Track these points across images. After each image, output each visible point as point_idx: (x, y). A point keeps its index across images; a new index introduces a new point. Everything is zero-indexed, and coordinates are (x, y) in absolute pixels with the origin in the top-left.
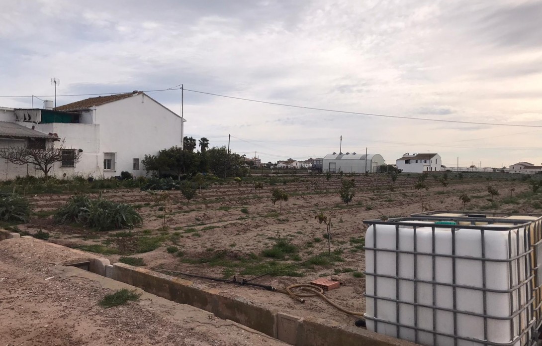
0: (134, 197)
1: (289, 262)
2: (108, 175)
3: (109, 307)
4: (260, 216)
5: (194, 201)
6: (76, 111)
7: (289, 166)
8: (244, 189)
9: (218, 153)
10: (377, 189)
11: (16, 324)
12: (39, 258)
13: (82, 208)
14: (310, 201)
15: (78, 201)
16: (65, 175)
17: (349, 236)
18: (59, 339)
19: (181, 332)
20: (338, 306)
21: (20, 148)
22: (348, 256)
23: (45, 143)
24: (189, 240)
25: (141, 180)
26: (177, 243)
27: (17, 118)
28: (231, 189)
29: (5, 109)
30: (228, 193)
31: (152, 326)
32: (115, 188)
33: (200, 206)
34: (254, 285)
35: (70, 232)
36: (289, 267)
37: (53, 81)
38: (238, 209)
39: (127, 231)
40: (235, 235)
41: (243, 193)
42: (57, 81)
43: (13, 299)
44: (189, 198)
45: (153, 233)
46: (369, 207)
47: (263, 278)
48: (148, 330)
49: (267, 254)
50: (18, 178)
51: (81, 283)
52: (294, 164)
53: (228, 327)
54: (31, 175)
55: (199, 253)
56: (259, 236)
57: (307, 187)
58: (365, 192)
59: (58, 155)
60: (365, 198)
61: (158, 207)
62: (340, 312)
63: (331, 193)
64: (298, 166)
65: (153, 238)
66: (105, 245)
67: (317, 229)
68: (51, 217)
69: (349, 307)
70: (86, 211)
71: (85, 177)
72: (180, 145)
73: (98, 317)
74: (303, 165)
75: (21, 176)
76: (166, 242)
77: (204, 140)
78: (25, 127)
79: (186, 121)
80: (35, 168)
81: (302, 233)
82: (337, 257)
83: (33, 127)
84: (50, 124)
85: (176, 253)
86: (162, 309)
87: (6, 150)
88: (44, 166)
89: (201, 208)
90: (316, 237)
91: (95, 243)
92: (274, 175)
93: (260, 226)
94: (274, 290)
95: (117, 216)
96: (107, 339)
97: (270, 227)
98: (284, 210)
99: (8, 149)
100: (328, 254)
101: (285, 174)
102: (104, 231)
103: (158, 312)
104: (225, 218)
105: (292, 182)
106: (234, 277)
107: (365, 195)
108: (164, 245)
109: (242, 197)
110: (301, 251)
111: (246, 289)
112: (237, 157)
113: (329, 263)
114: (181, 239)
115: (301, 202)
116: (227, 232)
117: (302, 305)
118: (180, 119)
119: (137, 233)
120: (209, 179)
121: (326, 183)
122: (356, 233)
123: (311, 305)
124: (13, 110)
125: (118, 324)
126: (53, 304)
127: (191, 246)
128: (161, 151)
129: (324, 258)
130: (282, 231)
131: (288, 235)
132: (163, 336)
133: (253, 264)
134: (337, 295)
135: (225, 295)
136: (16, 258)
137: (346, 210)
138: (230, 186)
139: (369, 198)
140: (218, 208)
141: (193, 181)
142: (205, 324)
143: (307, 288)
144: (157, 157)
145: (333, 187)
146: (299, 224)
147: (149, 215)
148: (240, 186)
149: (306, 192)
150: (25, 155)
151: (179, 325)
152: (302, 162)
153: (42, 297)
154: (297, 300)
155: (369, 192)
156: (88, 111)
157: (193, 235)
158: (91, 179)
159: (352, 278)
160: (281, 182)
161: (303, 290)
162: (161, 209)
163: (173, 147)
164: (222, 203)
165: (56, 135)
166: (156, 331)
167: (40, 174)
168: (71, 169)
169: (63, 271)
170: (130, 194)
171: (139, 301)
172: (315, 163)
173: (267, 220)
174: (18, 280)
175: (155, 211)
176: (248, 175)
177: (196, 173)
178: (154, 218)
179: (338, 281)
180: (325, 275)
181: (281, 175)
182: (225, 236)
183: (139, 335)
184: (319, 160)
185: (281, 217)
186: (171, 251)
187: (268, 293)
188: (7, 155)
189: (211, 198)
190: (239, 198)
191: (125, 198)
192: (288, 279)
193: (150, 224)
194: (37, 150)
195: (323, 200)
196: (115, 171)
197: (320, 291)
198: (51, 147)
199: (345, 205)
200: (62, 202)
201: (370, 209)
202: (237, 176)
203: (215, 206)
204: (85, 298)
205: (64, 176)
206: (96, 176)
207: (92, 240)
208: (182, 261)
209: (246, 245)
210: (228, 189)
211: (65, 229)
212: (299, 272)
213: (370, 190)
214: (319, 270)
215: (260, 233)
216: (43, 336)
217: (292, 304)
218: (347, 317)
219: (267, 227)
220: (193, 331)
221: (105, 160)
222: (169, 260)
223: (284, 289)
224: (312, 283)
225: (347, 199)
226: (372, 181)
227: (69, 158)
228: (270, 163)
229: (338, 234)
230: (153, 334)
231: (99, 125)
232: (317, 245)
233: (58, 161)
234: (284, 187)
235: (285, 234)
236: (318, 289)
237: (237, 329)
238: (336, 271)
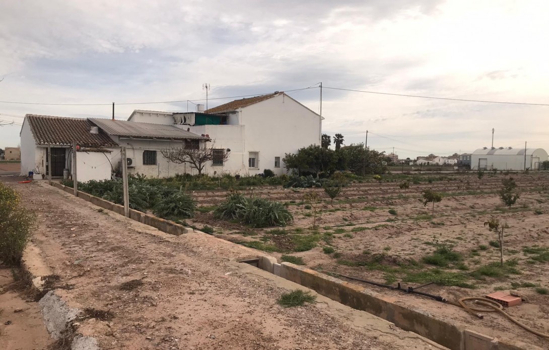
0: (279, 195)
1: (454, 271)
2: (253, 173)
3: (288, 307)
4: (410, 218)
5: (336, 199)
6: (224, 113)
7: (430, 162)
8: (386, 188)
9: (355, 149)
10: (543, 189)
11: (212, 316)
12: (215, 253)
13: (238, 205)
14: (463, 202)
15: (235, 199)
16: (215, 172)
17: (521, 245)
18: (252, 334)
19: (365, 340)
20: (524, 325)
21: (179, 148)
22: (525, 268)
23: (198, 143)
24: (341, 241)
25: (283, 177)
26: (330, 243)
27: (175, 121)
28: (372, 188)
29: (165, 113)
30: (370, 192)
31: (334, 330)
32: (260, 185)
33: (344, 206)
34: (420, 294)
35: (229, 228)
36: (456, 277)
37: (205, 86)
38: (384, 210)
39: (281, 229)
40: (387, 237)
41: (385, 192)
42: (208, 86)
43: (203, 292)
44: (332, 197)
45: (304, 232)
46: (538, 211)
47: (429, 287)
48: (331, 334)
49: (429, 261)
50: (177, 176)
51: (257, 280)
52: (436, 161)
53: (412, 339)
54: (188, 172)
55: (355, 255)
56: (413, 240)
57: (458, 187)
58: (529, 193)
59: (210, 155)
60: (531, 200)
61: (304, 206)
62: (528, 333)
63: (486, 193)
64: (441, 163)
65: (305, 237)
66: (263, 242)
67: (479, 235)
68: (211, 212)
69: (539, 329)
70: (241, 208)
71: (233, 175)
72: (318, 143)
73: (280, 316)
74: (446, 161)
75: (180, 174)
76: (320, 242)
77: (339, 136)
78: (182, 129)
79: (324, 119)
80: (191, 167)
81: (462, 239)
82: (512, 269)
83: (189, 129)
84: (203, 126)
85: (332, 254)
86: (339, 313)
87: (168, 151)
88: (198, 165)
89: (346, 208)
90: (480, 244)
91: (253, 240)
92: (416, 172)
93: (413, 230)
94: (444, 301)
95: (271, 214)
96: (295, 339)
97: (424, 231)
98: (436, 212)
99: (169, 150)
100: (500, 265)
101: (429, 172)
102: (259, 228)
103: (337, 317)
104: (372, 220)
105: (437, 180)
106: (399, 284)
107: (530, 197)
108: (319, 245)
109: (386, 196)
110: (466, 260)
111: (413, 297)
112: (375, 154)
113: (502, 275)
114: (333, 239)
115: (453, 204)
116: (379, 235)
117: (481, 321)
118: (319, 117)
119: (290, 231)
120: (347, 176)
121: (478, 182)
122: (529, 241)
123: (492, 322)
124: (172, 114)
125: (301, 325)
126: (238, 299)
127: (344, 247)
128: (300, 149)
129: (496, 269)
130: (439, 236)
131: (447, 241)
132: (348, 342)
133: (415, 271)
134: (520, 313)
135: (402, 305)
136: (196, 252)
137: (510, 214)
138: (370, 184)
139: (535, 200)
140: (363, 208)
141: (332, 179)
142: (388, 334)
143: (482, 302)
144: (297, 156)
145: (488, 187)
146: (458, 229)
147: (296, 213)
148: (380, 185)
149: (457, 192)
150: (183, 155)
151: (361, 332)
152: (445, 157)
153: (227, 291)
154: (474, 314)
155: (534, 193)
156: (234, 112)
157: (345, 236)
158: (238, 177)
159: (535, 295)
160: (425, 180)
161: (478, 303)
162: (307, 208)
163: (312, 145)
164: (366, 203)
165: (207, 136)
166: (340, 336)
167: (195, 172)
168: (221, 167)
169: (238, 267)
170: (275, 191)
171: (316, 304)
172: (461, 159)
173: (421, 224)
174: (203, 274)
175: (301, 209)
176: (387, 172)
177: (334, 171)
178: (302, 216)
179: (519, 297)
180: (501, 289)
181: (424, 172)
182: (377, 238)
183: (324, 339)
184: (467, 157)
185: (434, 220)
186: (327, 251)
187: (439, 304)
188: (168, 155)
189: (354, 197)
190: (382, 197)
191: (272, 195)
192: (458, 290)
193: (300, 222)
194: (193, 150)
195: (478, 201)
196: (259, 169)
197: (499, 307)
198: (203, 148)
199: (507, 207)
200: (217, 198)
201: (540, 213)
202: (376, 173)
203: (360, 206)
204: (263, 295)
205: (215, 174)
206: (242, 175)
207: (250, 236)
208: (340, 263)
209: (403, 250)
210: (369, 188)
211: (224, 224)
212: (470, 282)
213: (534, 190)
214: (492, 282)
215: (415, 237)
216: (237, 329)
217: (469, 319)
218: (538, 339)
219: (421, 231)
220: (377, 340)
221: (250, 159)
222: (326, 260)
223: (456, 301)
224: (487, 297)
225: (509, 202)
226: (534, 180)
227: (218, 157)
228: (408, 159)
229: (507, 242)
230: (337, 339)
231: (244, 126)
232: (483, 253)
233: (210, 160)
234: (430, 186)
235: (443, 240)
236: (495, 304)
237: (424, 343)
238: (513, 284)
